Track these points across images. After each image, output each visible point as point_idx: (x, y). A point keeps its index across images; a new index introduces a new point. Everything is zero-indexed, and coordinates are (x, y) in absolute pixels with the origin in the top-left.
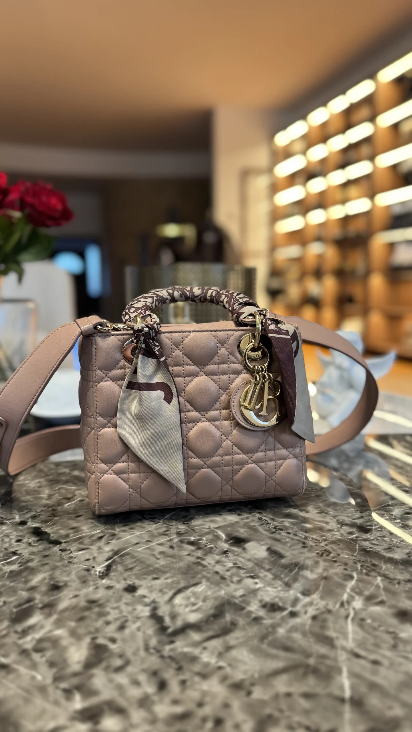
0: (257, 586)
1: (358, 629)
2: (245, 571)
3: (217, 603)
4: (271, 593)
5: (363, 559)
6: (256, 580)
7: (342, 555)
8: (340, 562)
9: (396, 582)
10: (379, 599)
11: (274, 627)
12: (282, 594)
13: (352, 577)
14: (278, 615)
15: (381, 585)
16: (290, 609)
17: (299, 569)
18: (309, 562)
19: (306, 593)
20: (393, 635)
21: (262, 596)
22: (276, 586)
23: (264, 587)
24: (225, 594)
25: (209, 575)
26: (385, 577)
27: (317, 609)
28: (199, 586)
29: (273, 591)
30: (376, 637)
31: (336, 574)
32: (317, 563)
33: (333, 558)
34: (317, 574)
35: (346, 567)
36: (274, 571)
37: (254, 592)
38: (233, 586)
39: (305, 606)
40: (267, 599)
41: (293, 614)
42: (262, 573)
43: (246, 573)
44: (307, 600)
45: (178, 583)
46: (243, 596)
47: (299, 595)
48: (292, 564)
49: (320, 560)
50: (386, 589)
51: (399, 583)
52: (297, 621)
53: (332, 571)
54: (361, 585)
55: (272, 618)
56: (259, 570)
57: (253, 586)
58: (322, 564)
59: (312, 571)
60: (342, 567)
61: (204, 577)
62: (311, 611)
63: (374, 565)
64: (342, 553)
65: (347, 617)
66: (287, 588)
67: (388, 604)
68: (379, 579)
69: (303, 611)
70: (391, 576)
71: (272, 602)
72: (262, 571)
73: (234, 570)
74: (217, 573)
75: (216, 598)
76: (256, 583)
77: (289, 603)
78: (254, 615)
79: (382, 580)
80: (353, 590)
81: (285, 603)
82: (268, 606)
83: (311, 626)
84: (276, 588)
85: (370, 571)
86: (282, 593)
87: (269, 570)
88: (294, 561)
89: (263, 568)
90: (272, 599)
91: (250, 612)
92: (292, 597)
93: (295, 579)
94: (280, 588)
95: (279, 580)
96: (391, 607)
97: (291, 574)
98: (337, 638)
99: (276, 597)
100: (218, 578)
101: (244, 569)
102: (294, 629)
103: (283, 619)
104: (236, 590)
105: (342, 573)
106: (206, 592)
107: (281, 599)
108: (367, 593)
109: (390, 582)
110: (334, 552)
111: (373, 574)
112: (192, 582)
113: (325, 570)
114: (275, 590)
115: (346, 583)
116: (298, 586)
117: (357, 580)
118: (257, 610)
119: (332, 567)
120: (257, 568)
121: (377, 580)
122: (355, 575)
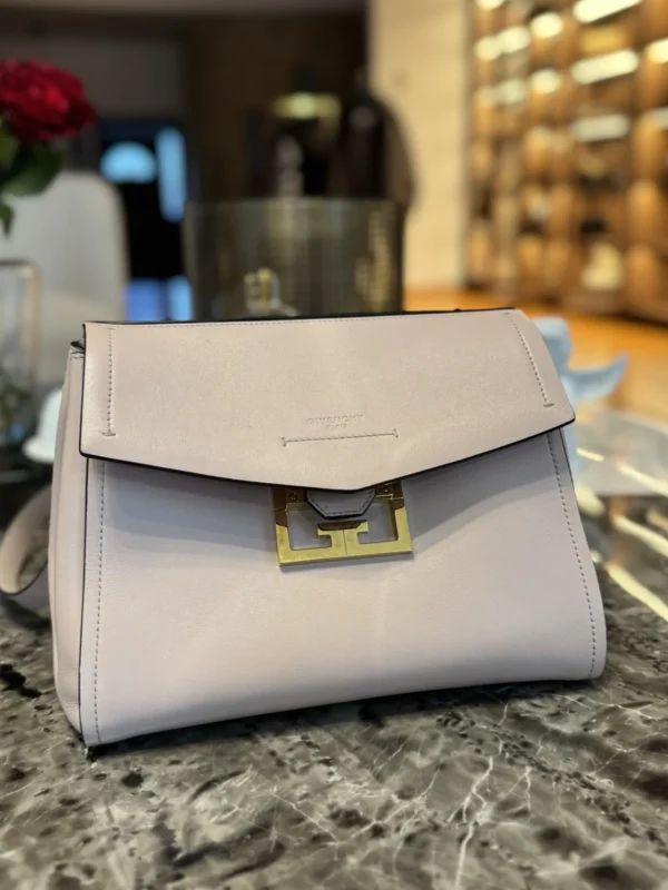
0: (332, 779)
1: (474, 862)
2: (317, 750)
3: (263, 808)
4: (350, 792)
5: (511, 732)
6: (333, 769)
7: (477, 725)
8: (472, 738)
9: (554, 776)
10: (521, 808)
11: (343, 853)
12: (367, 795)
13: (485, 766)
14: (355, 833)
15: (529, 782)
16: (374, 822)
17: (404, 748)
18: (423, 737)
19: (404, 795)
20: (527, 873)
21: (335, 797)
22: (360, 780)
23: (343, 779)
24: (278, 793)
25: (260, 758)
26: (540, 767)
27: (417, 823)
28: (240, 777)
29: (354, 789)
30: (499, 876)
31: (461, 759)
32: (435, 737)
33: (463, 729)
34: (431, 758)
35: (479, 748)
36: (363, 751)
37: (323, 789)
38: (294, 778)
39: (399, 817)
40: (342, 803)
41: (378, 832)
42: (344, 755)
43: (318, 754)
44: (406, 805)
45: (209, 770)
46: (306, 796)
47: (394, 797)
48: (395, 739)
49: (441, 733)
50: (535, 790)
51: (558, 779)
52: (382, 843)
53: (456, 754)
54: (496, 780)
55: (343, 838)
56: (340, 749)
57: (325, 780)
58: (443, 740)
59: (423, 753)
60: (474, 747)
61: (251, 761)
62: (408, 827)
63: (526, 745)
64: (479, 721)
65: (461, 840)
66: (377, 784)
67: (533, 816)
68: (529, 769)
69: (394, 826)
70: (549, 765)
71: (349, 808)
72: (345, 751)
73: (301, 749)
74: (273, 753)
75: (262, 800)
76: (331, 774)
77: (375, 812)
78: (315, 832)
79: (532, 772)
80: (481, 790)
81: (368, 811)
82: (341, 816)
83: (402, 853)
84: (360, 783)
85: (515, 756)
86: (368, 792)
87: (355, 750)
88: (399, 734)
89: (347, 746)
90: (349, 803)
91: (312, 826)
92: (382, 802)
93: (393, 768)
94: (366, 784)
95: (367, 768)
96: (534, 822)
97: (390, 758)
98: (438, 876)
99: (358, 800)
100: (273, 763)
101: (317, 747)
102: (373, 859)
103: (360, 839)
104: (295, 786)
105: (471, 759)
106: (250, 788)
107: (363, 802)
108: (502, 796)
109: (544, 777)
110: (465, 718)
111: (522, 760)
112: (231, 769)
113: (446, 751)
114: (358, 786)
115: (473, 776)
116: (396, 780)
117: (492, 772)
118: (322, 823)
119: (457, 747)
120: (337, 746)
121: (525, 771)
122: (491, 761)
